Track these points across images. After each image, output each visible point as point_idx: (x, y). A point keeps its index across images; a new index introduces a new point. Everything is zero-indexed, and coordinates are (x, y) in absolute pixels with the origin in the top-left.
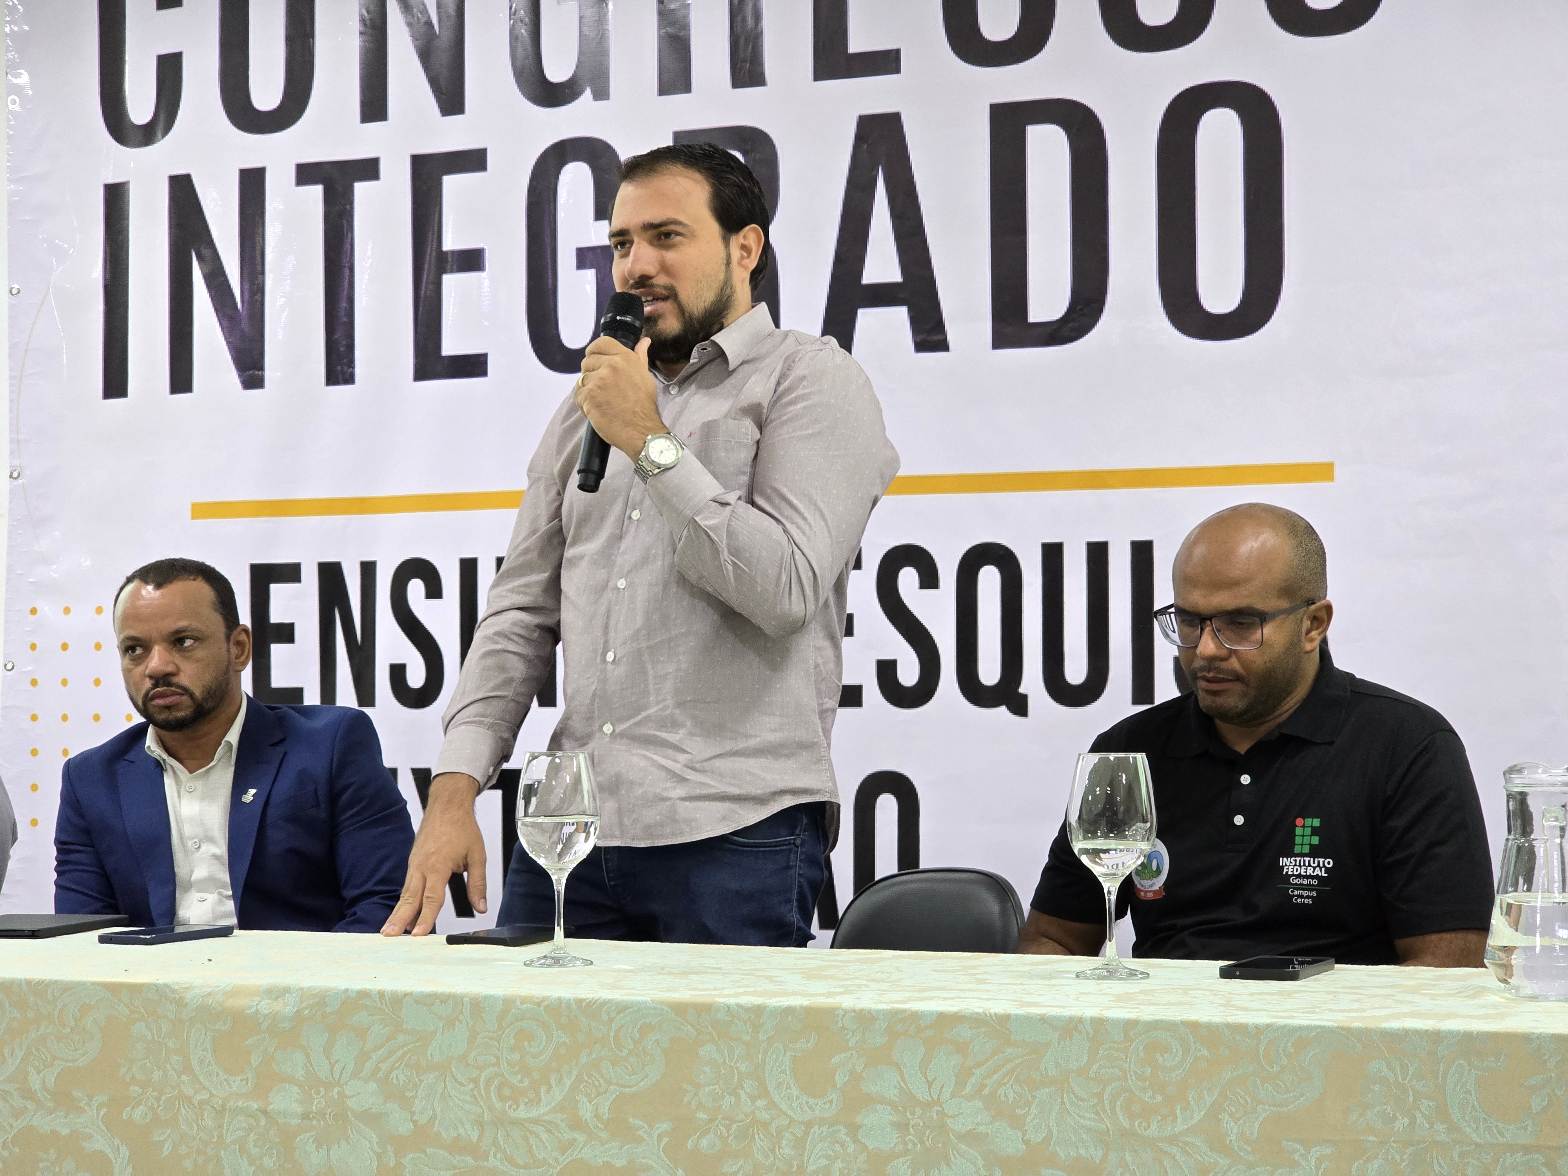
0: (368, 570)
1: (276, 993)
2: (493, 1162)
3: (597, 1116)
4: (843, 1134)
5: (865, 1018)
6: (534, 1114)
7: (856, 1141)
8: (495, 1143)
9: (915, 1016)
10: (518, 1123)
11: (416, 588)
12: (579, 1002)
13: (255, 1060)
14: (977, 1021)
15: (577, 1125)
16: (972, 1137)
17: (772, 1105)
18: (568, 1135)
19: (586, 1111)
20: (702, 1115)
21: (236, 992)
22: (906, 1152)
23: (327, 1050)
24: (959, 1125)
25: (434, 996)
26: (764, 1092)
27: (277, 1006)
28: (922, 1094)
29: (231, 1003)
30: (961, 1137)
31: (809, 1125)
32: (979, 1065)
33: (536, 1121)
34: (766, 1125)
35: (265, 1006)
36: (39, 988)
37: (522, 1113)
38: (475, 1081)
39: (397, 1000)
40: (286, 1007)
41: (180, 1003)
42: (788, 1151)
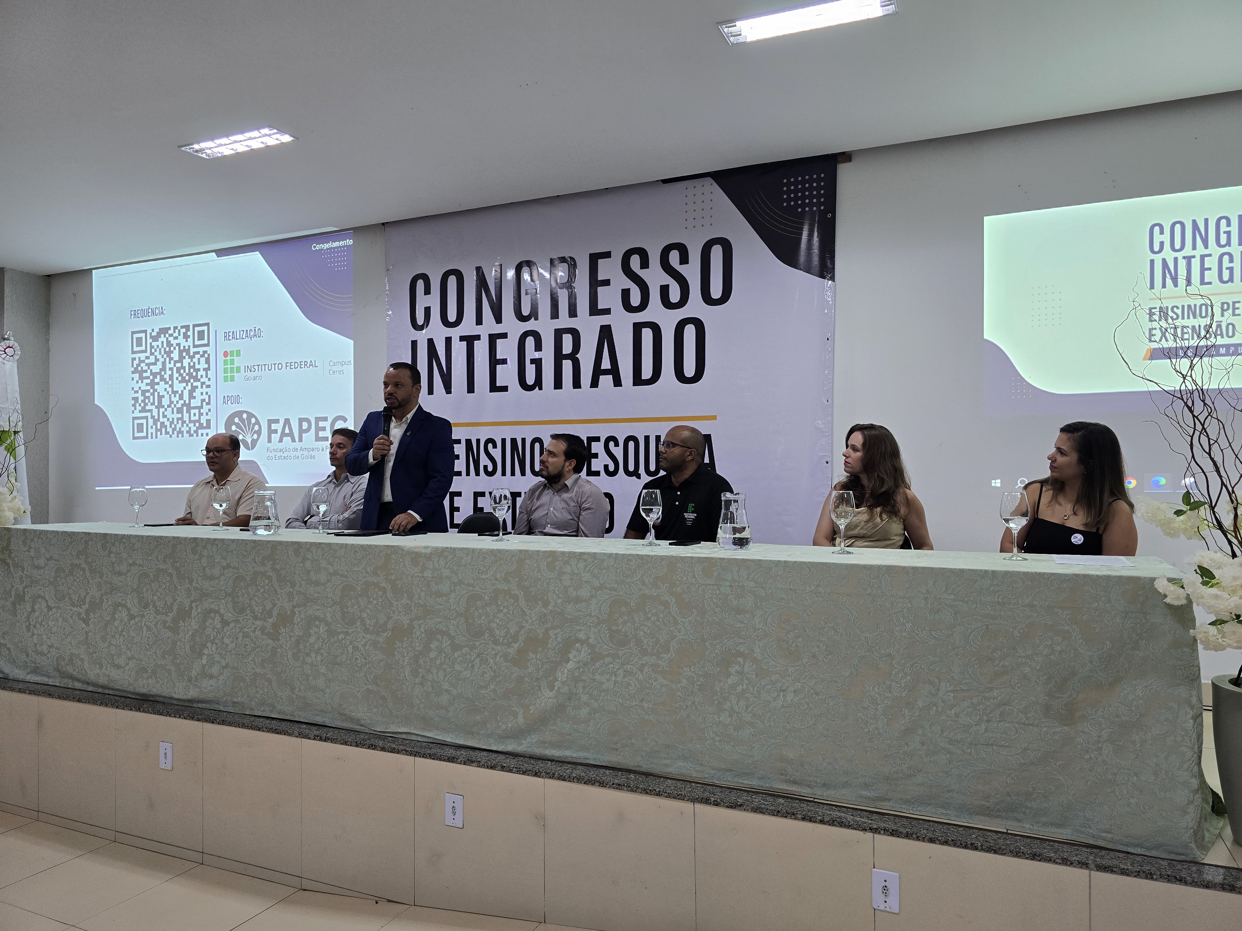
0: (478, 441)
1: (425, 547)
2: (477, 589)
3: (501, 577)
4: (558, 582)
5: (563, 553)
6: (486, 577)
7: (561, 583)
8: (477, 584)
9: (575, 553)
10: (482, 579)
11: (490, 446)
12: (497, 549)
13: (421, 564)
14: (589, 554)
15: (497, 580)
16: (587, 582)
17: (542, 574)
18: (495, 582)
19: (499, 576)
20: (525, 577)
21: (416, 547)
22: (572, 585)
23: (438, 561)
24: (584, 579)
25: (464, 548)
26: (540, 572)
27: (426, 551)
28: (576, 572)
29: (416, 550)
30: (586, 582)
31: (550, 579)
32: (589, 565)
33: (487, 579)
34: (540, 579)
35: (423, 551)
36: (369, 546)
37: (483, 577)
38: (473, 569)
39: (454, 549)
40: (429, 551)
41: (403, 550)
42: (545, 586)
